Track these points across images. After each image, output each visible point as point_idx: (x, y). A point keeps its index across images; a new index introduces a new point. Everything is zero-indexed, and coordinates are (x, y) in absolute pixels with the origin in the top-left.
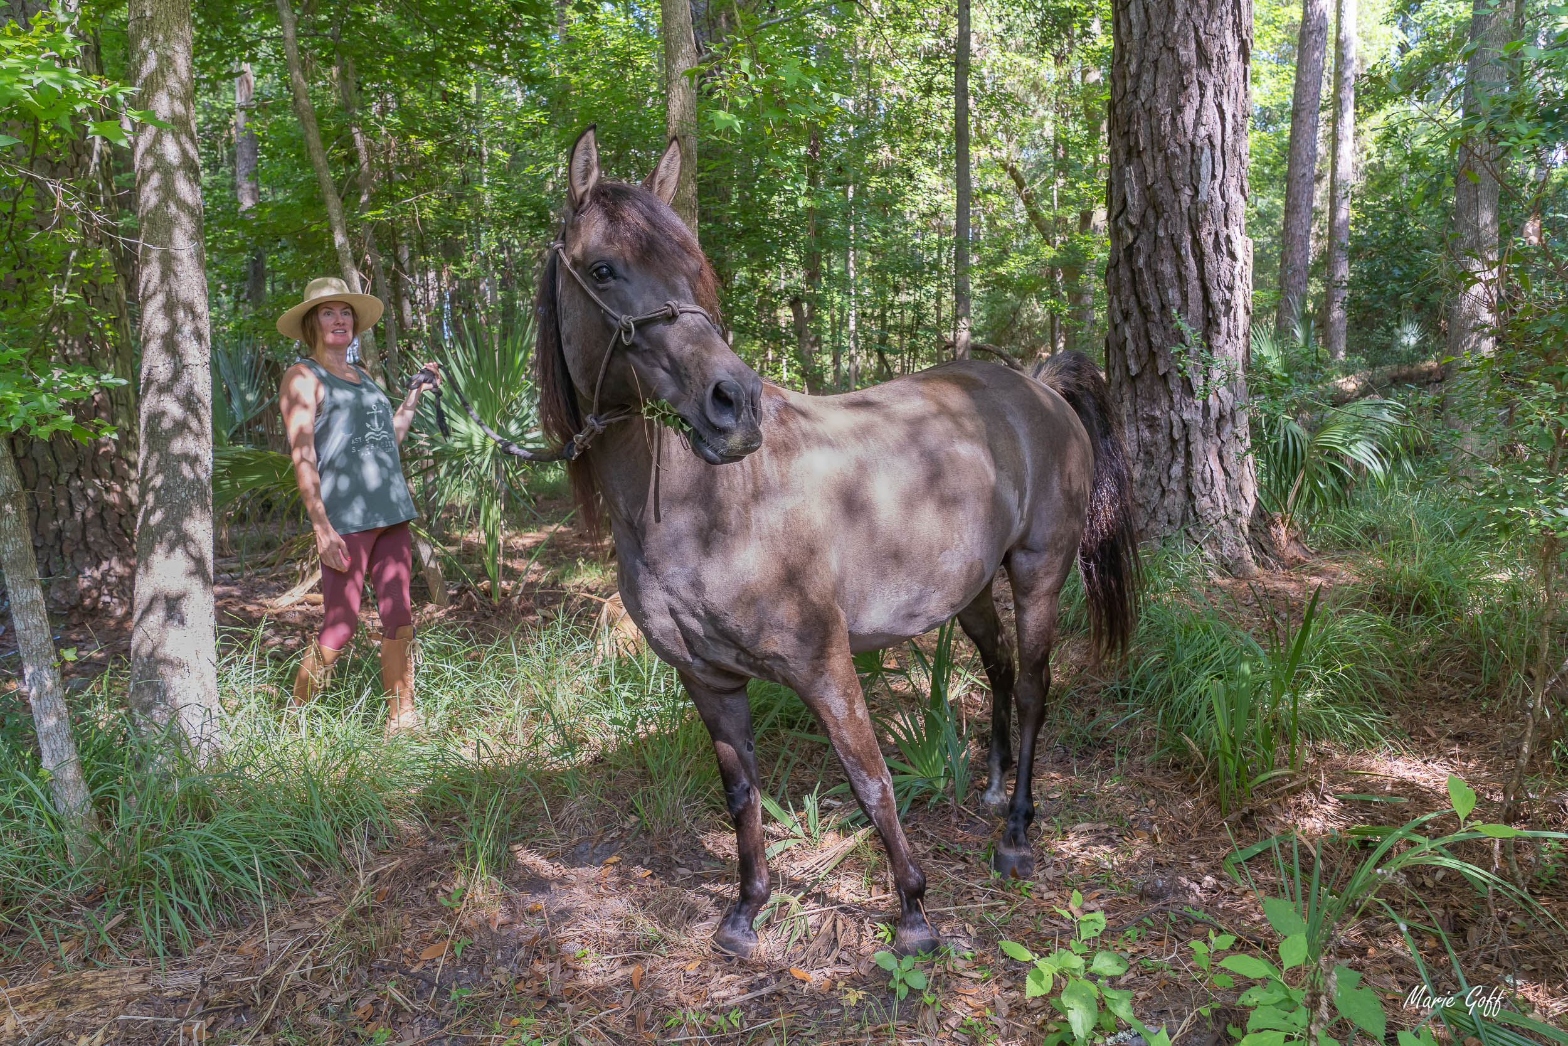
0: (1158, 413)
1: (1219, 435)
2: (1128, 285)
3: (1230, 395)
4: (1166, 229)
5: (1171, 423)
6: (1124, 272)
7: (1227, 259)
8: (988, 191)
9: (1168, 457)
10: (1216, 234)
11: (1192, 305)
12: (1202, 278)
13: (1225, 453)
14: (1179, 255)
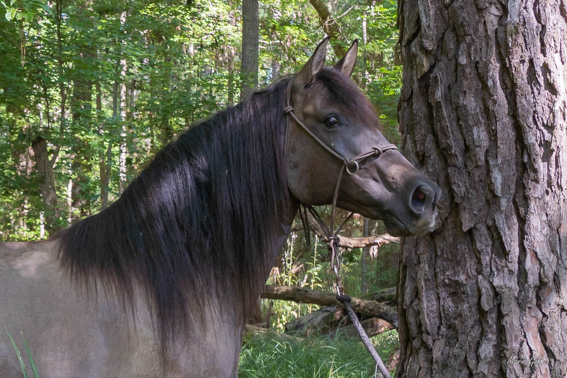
0: (462, 278)
1: (539, 306)
2: (424, 123)
3: (552, 258)
4: (469, 56)
5: (479, 291)
6: (419, 106)
7: (546, 93)
8: (284, 23)
9: (476, 333)
10: (531, 61)
11: (503, 148)
12: (514, 114)
13: (547, 329)
14: (485, 87)
